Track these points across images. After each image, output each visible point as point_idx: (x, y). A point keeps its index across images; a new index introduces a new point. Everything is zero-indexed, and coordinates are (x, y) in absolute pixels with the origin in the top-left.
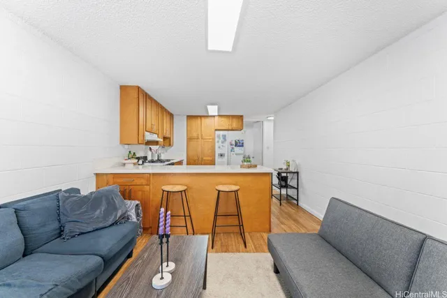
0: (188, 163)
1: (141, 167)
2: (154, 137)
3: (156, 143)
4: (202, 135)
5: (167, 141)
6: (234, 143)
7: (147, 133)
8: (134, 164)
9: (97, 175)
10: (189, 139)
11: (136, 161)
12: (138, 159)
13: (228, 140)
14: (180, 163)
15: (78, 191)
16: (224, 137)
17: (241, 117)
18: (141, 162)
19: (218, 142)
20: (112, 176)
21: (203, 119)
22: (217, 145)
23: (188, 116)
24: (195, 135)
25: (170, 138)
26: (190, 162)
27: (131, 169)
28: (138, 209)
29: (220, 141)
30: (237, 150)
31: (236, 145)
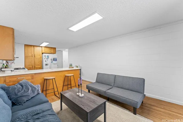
6: (52, 59)
13: (50, 58)
16: (48, 56)
17: (55, 48)
21: (35, 47)
22: (44, 60)
23: (25, 45)
24: (30, 55)
29: (46, 58)
30: (54, 62)
31: (54, 60)
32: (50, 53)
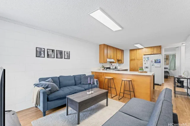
0: (130, 70)
1: (105, 70)
2: (112, 60)
3: (113, 62)
4: (137, 58)
5: (119, 61)
6: (154, 61)
7: (108, 59)
8: (103, 69)
9: (92, 72)
10: (131, 60)
11: (103, 68)
12: (105, 68)
13: (150, 59)
14: (126, 70)
15: (85, 75)
16: (148, 58)
17: (160, 47)
18: (105, 69)
19: (144, 61)
20: (95, 73)
21: (137, 50)
22: (144, 63)
23: (130, 50)
24: (133, 58)
25: (121, 60)
26: (131, 70)
27: (101, 71)
28: (97, 82)
29: (146, 60)
30: (156, 65)
31: (155, 62)
32: (152, 54)
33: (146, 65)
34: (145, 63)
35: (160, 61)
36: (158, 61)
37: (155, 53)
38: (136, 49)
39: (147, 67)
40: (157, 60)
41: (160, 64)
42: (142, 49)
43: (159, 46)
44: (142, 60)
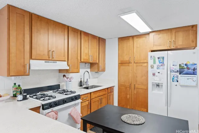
4: (134, 58)
5: (94, 66)
6: (177, 68)
10: (122, 64)
21: (135, 39)
23: (119, 38)
29: (155, 66)
32: (172, 48)
33: (157, 80)
34: (154, 74)
35: (194, 69)
36: (188, 68)
37: (179, 47)
38: (133, 37)
39: (158, 85)
40: (186, 65)
41: (194, 77)
42: (147, 36)
43: (193, 26)
44: (145, 64)
